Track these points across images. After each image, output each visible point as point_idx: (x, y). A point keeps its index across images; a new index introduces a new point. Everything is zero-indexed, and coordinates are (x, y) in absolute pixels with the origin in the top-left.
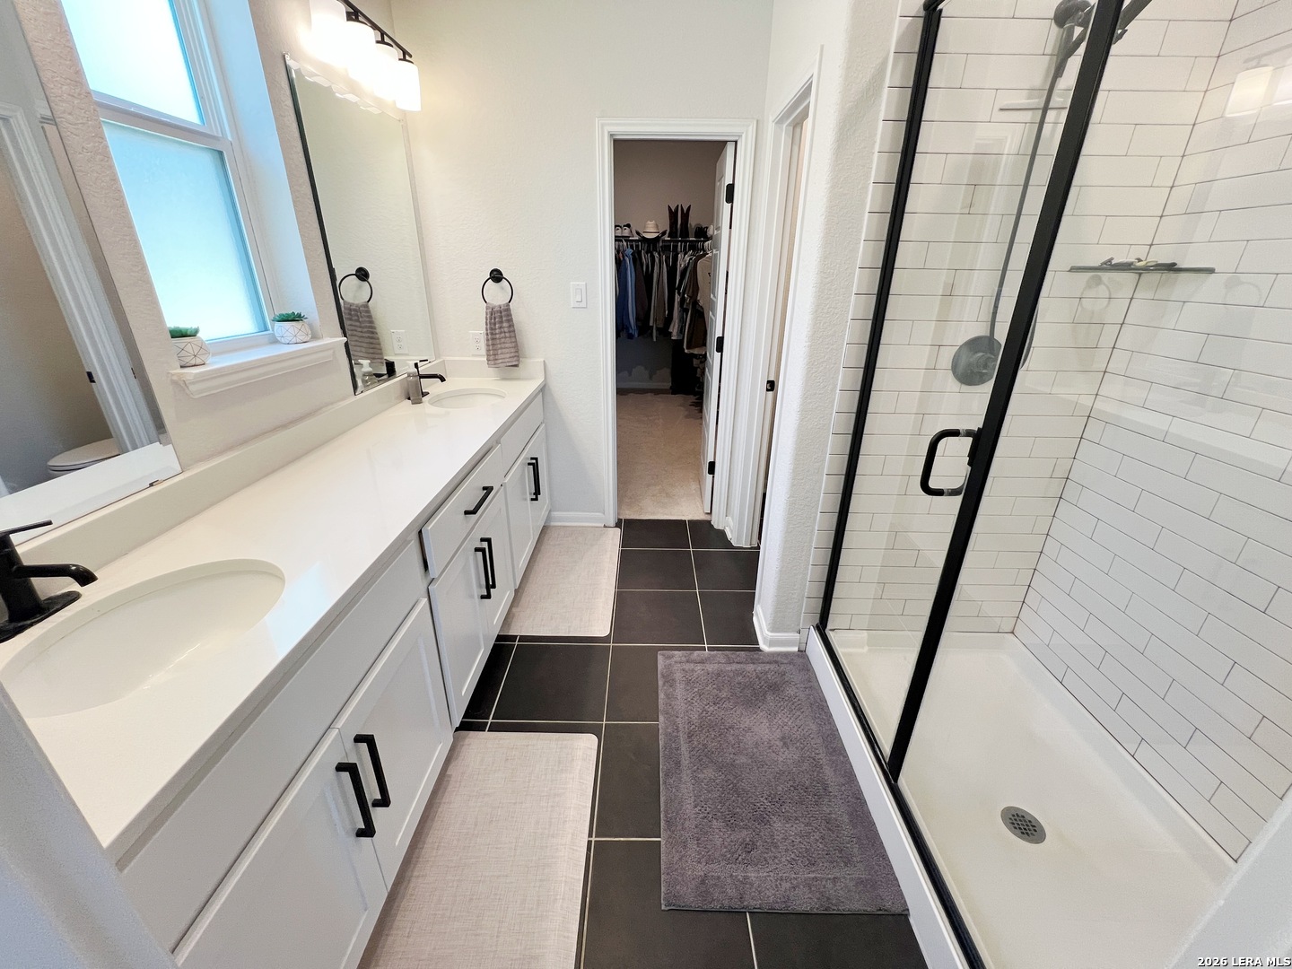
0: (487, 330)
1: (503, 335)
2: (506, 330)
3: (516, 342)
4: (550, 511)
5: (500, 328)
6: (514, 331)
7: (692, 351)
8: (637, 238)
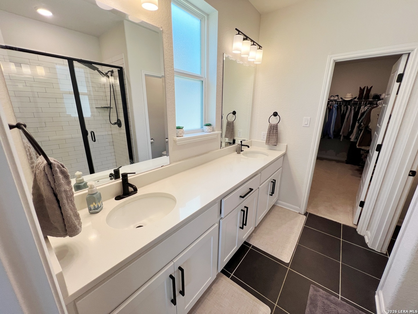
0: (268, 132)
1: (273, 134)
2: (275, 133)
3: (277, 137)
4: (277, 200)
5: (273, 132)
6: (277, 133)
7: (360, 147)
8: (341, 100)
